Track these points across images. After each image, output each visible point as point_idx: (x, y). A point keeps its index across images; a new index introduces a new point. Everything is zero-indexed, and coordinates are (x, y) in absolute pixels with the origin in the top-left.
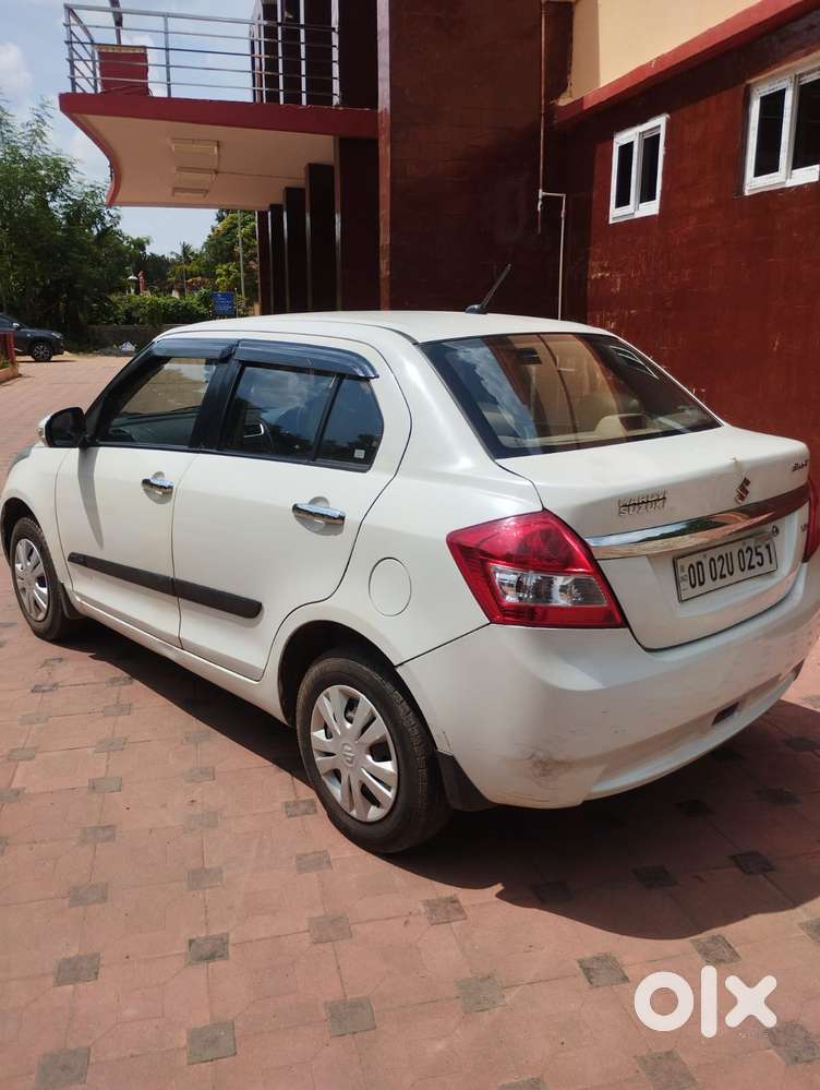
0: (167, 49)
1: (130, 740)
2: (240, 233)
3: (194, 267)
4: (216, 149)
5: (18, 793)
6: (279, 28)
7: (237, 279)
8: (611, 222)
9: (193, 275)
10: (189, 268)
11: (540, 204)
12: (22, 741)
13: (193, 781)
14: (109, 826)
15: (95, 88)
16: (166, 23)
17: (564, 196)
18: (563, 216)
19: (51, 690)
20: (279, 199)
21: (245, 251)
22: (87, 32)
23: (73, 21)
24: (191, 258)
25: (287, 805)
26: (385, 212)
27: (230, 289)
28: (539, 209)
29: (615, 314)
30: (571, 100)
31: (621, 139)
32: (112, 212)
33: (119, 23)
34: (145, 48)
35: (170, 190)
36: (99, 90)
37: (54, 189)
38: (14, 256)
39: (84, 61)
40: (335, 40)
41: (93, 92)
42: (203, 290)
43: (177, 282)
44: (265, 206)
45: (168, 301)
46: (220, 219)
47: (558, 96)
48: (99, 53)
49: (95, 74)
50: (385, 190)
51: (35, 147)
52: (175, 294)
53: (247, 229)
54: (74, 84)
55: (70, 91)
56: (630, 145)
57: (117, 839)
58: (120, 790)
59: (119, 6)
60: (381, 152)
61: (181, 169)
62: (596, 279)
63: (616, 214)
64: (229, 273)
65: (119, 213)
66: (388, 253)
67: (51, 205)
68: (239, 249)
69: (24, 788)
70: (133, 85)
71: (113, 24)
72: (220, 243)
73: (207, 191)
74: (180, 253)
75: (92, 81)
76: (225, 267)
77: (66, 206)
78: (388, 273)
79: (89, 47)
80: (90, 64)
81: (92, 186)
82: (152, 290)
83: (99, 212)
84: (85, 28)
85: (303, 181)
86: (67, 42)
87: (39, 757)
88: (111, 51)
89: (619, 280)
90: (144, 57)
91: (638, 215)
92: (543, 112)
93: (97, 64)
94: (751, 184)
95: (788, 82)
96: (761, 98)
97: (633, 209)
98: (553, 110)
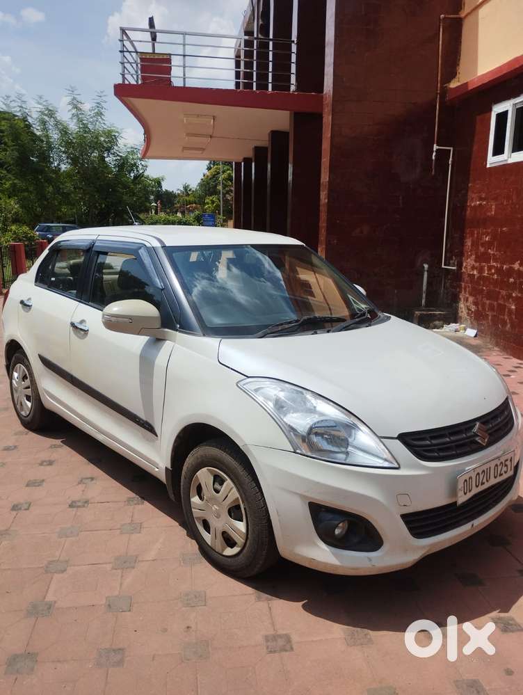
0: (184, 56)
1: (140, 558)
2: (221, 177)
3: (191, 198)
4: (212, 121)
5: (50, 606)
6: (255, 42)
7: (218, 206)
8: (488, 166)
9: (190, 203)
10: (188, 198)
11: (434, 154)
12: (57, 554)
13: (188, 605)
14: (120, 649)
15: (137, 82)
16: (184, 39)
17: (452, 149)
18: (450, 163)
19: (84, 506)
20: (250, 154)
21: (224, 188)
22: (133, 46)
23: (125, 38)
24: (190, 193)
25: (267, 638)
26: (325, 161)
27: (214, 212)
28: (434, 158)
29: (489, 231)
30: (459, 84)
31: (498, 109)
32: (143, 163)
33: (154, 39)
34: (170, 55)
35: (181, 148)
36: (140, 82)
37: (108, 150)
38: (84, 190)
39: (130, 63)
40: (294, 48)
41: (135, 83)
42: (197, 212)
43: (180, 207)
44: (240, 159)
45: (176, 219)
46: (209, 169)
47: (449, 82)
48: (140, 58)
49: (137, 72)
50: (326, 146)
51: (97, 123)
52: (179, 215)
53: (225, 175)
54: (124, 78)
55: (121, 82)
56: (506, 113)
57: (125, 665)
58: (130, 611)
59: (154, 28)
60: (325, 120)
61: (188, 135)
62: (475, 206)
63: (492, 160)
64: (213, 202)
65: (147, 164)
66: (327, 187)
67: (107, 159)
68: (220, 187)
69: (55, 602)
70: (161, 79)
71: (150, 40)
72: (208, 184)
73: (204, 149)
74: (182, 189)
75: (135, 77)
76: (211, 198)
77: (116, 160)
78: (326, 201)
79: (134, 54)
80: (134, 65)
81: (132, 148)
82: (165, 211)
83: (135, 164)
84: (131, 42)
85: (268, 142)
86: (121, 51)
87: (70, 570)
88: (148, 57)
89: (493, 207)
90: (169, 61)
91: (510, 161)
92: (439, 92)
93: (139, 65)
97: (507, 157)
98: (447, 90)
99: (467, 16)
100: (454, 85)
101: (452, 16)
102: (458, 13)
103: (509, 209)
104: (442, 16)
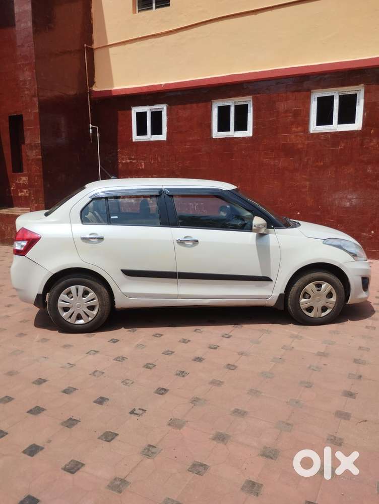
17: (98, 128)
18: (98, 136)
28: (90, 132)
31: (137, 109)
47: (92, 86)
62: (126, 162)
63: (138, 138)
66: (40, 147)
91: (153, 139)
92: (88, 92)
94: (216, 134)
95: (232, 103)
96: (218, 107)
97: (150, 137)
98: (91, 92)
99: (97, 48)
100: (95, 89)
101: (89, 46)
102: (91, 45)
103: (156, 165)
104: (85, 45)
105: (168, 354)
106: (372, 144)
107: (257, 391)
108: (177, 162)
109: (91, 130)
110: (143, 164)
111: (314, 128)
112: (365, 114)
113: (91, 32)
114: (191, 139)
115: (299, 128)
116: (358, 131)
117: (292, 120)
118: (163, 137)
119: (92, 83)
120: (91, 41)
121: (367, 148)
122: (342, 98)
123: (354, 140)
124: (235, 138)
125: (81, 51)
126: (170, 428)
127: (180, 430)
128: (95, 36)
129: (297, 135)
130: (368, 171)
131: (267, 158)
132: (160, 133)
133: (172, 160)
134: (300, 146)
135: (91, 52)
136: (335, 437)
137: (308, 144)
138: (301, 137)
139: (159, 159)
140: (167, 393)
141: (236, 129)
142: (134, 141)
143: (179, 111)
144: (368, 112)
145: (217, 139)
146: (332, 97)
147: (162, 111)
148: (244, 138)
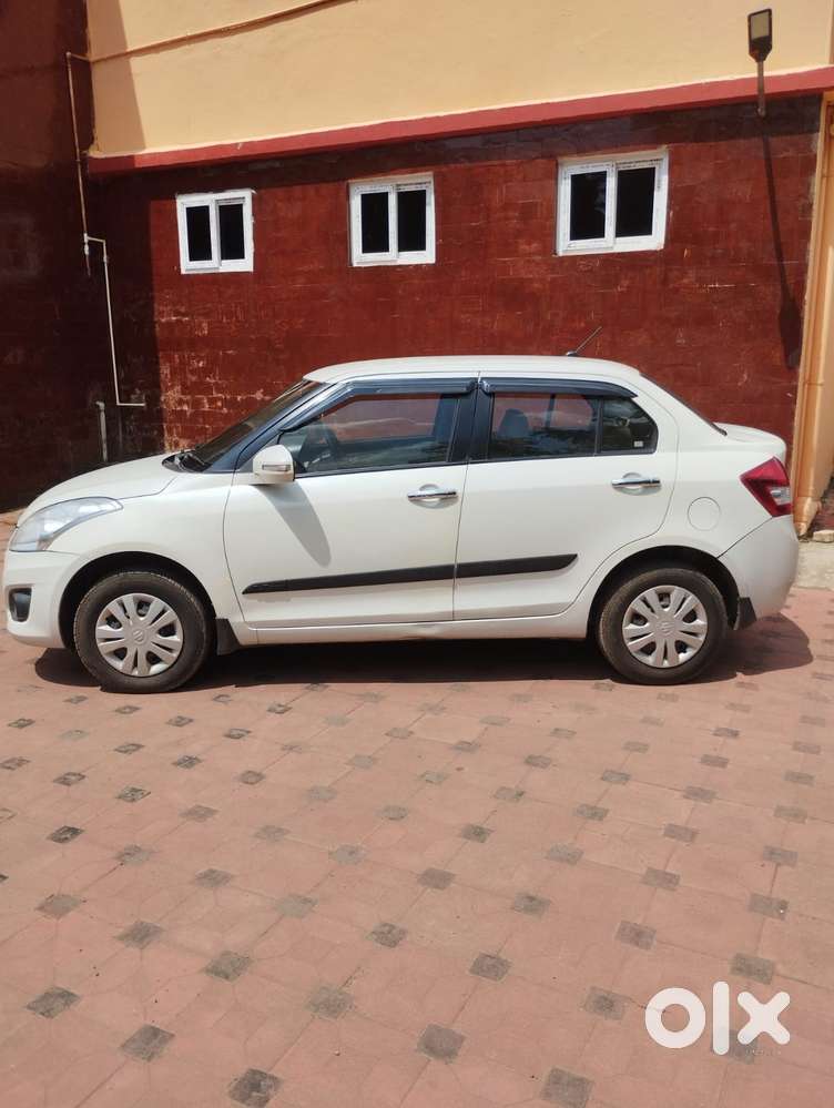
17: (104, 241)
18: (105, 261)
28: (86, 253)
29: (203, 354)
30: (109, 155)
31: (187, 201)
47: (87, 147)
56: (204, 209)
62: (168, 322)
63: (190, 266)
91: (222, 270)
92: (79, 160)
94: (360, 258)
95: (390, 187)
96: (363, 195)
97: (217, 264)
98: (85, 160)
99: (98, 61)
100: (94, 153)
101: (79, 57)
102: (84, 56)
103: (234, 328)
104: (68, 54)
105: (125, 752)
106: (685, 281)
107: (280, 830)
108: (278, 322)
109: (87, 248)
110: (205, 325)
111: (566, 245)
112: (671, 214)
113: (84, 24)
114: (306, 268)
115: (534, 245)
116: (656, 251)
117: (518, 226)
118: (245, 264)
119: (88, 140)
120: (82, 44)
121: (676, 290)
122: (625, 178)
123: (648, 271)
124: (400, 266)
125: (59, 67)
126: (39, 914)
127: (58, 919)
128: (94, 31)
129: (529, 261)
130: (679, 341)
131: (467, 312)
132: (240, 254)
133: (266, 315)
134: (536, 285)
135: (84, 70)
136: (393, 927)
137: (554, 280)
138: (538, 264)
139: (239, 313)
140: (76, 839)
141: (403, 247)
142: (183, 272)
143: (279, 204)
144: (677, 208)
145: (360, 268)
146: (602, 176)
147: (241, 205)
148: (418, 267)
